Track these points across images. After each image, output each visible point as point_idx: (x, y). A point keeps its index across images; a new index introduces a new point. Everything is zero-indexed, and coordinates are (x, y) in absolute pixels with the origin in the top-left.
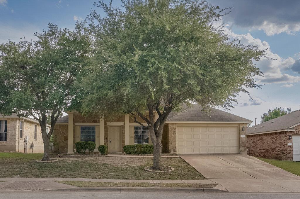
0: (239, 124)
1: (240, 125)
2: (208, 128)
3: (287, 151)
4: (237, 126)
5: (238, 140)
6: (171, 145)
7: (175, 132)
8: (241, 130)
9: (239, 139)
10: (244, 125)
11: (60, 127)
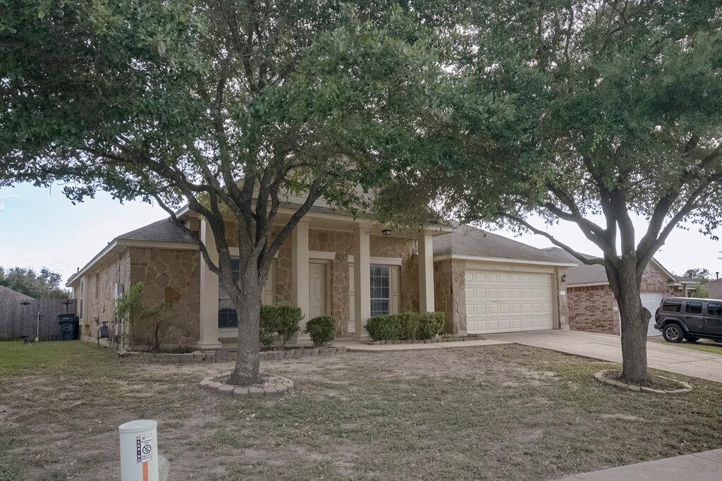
0: (556, 268)
1: (560, 270)
2: (509, 274)
3: (612, 321)
4: (552, 271)
5: (553, 301)
6: (457, 313)
7: (463, 282)
8: (560, 279)
9: (556, 299)
10: (565, 270)
11: (153, 257)
